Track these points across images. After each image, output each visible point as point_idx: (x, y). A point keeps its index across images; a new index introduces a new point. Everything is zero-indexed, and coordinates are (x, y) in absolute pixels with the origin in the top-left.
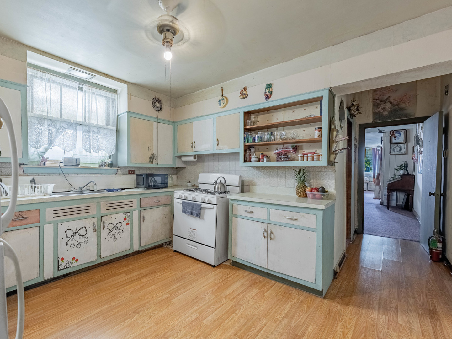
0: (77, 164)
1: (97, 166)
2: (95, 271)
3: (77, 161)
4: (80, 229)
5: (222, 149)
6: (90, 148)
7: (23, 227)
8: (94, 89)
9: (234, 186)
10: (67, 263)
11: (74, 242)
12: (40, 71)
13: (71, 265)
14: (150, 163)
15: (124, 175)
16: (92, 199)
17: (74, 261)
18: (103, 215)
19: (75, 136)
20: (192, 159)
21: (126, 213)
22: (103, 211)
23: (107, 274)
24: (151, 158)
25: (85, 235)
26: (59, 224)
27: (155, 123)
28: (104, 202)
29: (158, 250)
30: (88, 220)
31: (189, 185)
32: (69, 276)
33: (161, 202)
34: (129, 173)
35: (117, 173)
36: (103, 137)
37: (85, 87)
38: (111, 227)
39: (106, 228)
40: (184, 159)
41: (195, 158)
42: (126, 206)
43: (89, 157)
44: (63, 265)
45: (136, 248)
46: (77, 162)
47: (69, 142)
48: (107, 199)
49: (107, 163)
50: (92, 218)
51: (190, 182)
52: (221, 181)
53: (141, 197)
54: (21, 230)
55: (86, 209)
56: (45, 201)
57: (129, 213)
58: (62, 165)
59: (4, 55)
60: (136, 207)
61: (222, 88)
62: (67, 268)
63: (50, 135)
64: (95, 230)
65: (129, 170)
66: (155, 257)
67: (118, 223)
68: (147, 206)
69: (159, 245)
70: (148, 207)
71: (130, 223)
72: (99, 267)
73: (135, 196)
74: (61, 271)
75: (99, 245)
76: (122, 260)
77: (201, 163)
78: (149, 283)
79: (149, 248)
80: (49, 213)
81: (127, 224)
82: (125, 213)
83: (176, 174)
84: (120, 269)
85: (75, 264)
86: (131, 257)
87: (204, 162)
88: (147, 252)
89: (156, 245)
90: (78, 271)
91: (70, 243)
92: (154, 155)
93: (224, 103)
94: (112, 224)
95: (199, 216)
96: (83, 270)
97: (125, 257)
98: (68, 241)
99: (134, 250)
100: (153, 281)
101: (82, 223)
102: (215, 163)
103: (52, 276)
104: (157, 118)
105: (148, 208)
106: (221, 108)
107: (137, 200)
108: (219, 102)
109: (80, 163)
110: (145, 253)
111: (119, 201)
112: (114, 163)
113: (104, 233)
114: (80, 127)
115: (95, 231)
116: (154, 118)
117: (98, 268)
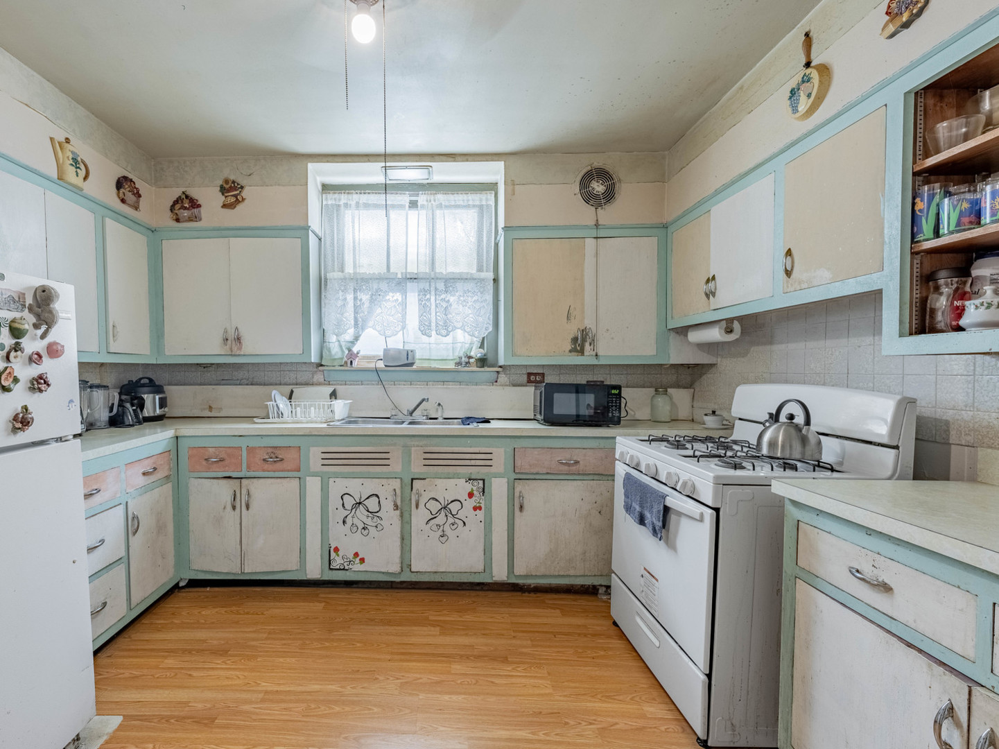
0: (409, 361)
1: (451, 366)
2: (403, 594)
3: (408, 355)
4: (368, 498)
5: (805, 286)
6: (430, 326)
7: (277, 474)
8: (441, 197)
9: (870, 443)
10: (345, 560)
11: (356, 521)
12: (344, 193)
13: (351, 566)
14: (573, 353)
15: (514, 385)
16: (392, 438)
17: (357, 560)
18: (415, 477)
19: (404, 304)
20: (715, 334)
21: (474, 480)
22: (417, 468)
23: (412, 612)
24: (575, 340)
25: (378, 512)
26: (331, 480)
27: (590, 242)
28: (418, 446)
29: (574, 600)
30: (384, 481)
31: (710, 421)
32: (355, 586)
33: (581, 467)
34: (529, 381)
35: (496, 382)
36: (462, 298)
37: (422, 199)
38: (435, 507)
39: (421, 505)
40: (695, 337)
41: (729, 331)
42: (473, 462)
43: (434, 345)
44: (338, 562)
45: (500, 574)
46: (407, 358)
47: (391, 319)
48: (424, 442)
49: (472, 358)
50: (391, 480)
51: (714, 412)
52: (791, 417)
53: (519, 444)
54: (273, 480)
55: (380, 459)
56: (307, 432)
57: (481, 482)
58: (381, 365)
59: (279, 185)
60: (501, 469)
61: (807, 35)
62: (344, 569)
63: (357, 310)
64: (396, 507)
65: (529, 374)
66: (548, 616)
67: (452, 502)
68: (535, 471)
69: (582, 586)
70: (537, 474)
71: (483, 505)
72: (413, 591)
73: (496, 440)
74: (334, 572)
75: (405, 539)
76: (467, 593)
77: (761, 348)
78: (459, 682)
79: (548, 586)
80: (314, 456)
81: (475, 509)
82: (470, 479)
83: (689, 386)
84: (445, 612)
85: (357, 567)
86: (491, 594)
87: (771, 343)
88: (539, 595)
89: (572, 586)
90: (371, 582)
91: (349, 520)
92: (585, 333)
93: (809, 96)
94: (437, 500)
95: (659, 536)
96: (382, 585)
97: (478, 588)
98: (346, 517)
99: (494, 579)
100: (474, 681)
101: (371, 486)
102: (812, 344)
103: (319, 577)
104: (597, 225)
105: (537, 477)
106: (798, 119)
107: (505, 452)
108: (790, 98)
109: (414, 358)
110: (532, 595)
111: (456, 449)
112: (490, 357)
113: (419, 517)
114: (414, 284)
115: (397, 509)
116: (586, 227)
117: (411, 591)
